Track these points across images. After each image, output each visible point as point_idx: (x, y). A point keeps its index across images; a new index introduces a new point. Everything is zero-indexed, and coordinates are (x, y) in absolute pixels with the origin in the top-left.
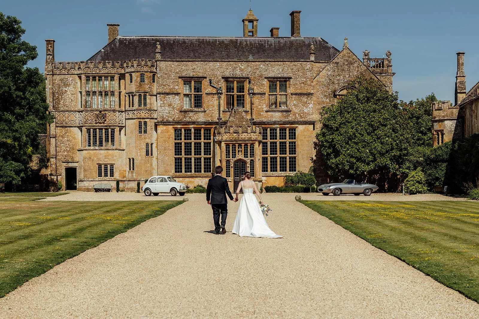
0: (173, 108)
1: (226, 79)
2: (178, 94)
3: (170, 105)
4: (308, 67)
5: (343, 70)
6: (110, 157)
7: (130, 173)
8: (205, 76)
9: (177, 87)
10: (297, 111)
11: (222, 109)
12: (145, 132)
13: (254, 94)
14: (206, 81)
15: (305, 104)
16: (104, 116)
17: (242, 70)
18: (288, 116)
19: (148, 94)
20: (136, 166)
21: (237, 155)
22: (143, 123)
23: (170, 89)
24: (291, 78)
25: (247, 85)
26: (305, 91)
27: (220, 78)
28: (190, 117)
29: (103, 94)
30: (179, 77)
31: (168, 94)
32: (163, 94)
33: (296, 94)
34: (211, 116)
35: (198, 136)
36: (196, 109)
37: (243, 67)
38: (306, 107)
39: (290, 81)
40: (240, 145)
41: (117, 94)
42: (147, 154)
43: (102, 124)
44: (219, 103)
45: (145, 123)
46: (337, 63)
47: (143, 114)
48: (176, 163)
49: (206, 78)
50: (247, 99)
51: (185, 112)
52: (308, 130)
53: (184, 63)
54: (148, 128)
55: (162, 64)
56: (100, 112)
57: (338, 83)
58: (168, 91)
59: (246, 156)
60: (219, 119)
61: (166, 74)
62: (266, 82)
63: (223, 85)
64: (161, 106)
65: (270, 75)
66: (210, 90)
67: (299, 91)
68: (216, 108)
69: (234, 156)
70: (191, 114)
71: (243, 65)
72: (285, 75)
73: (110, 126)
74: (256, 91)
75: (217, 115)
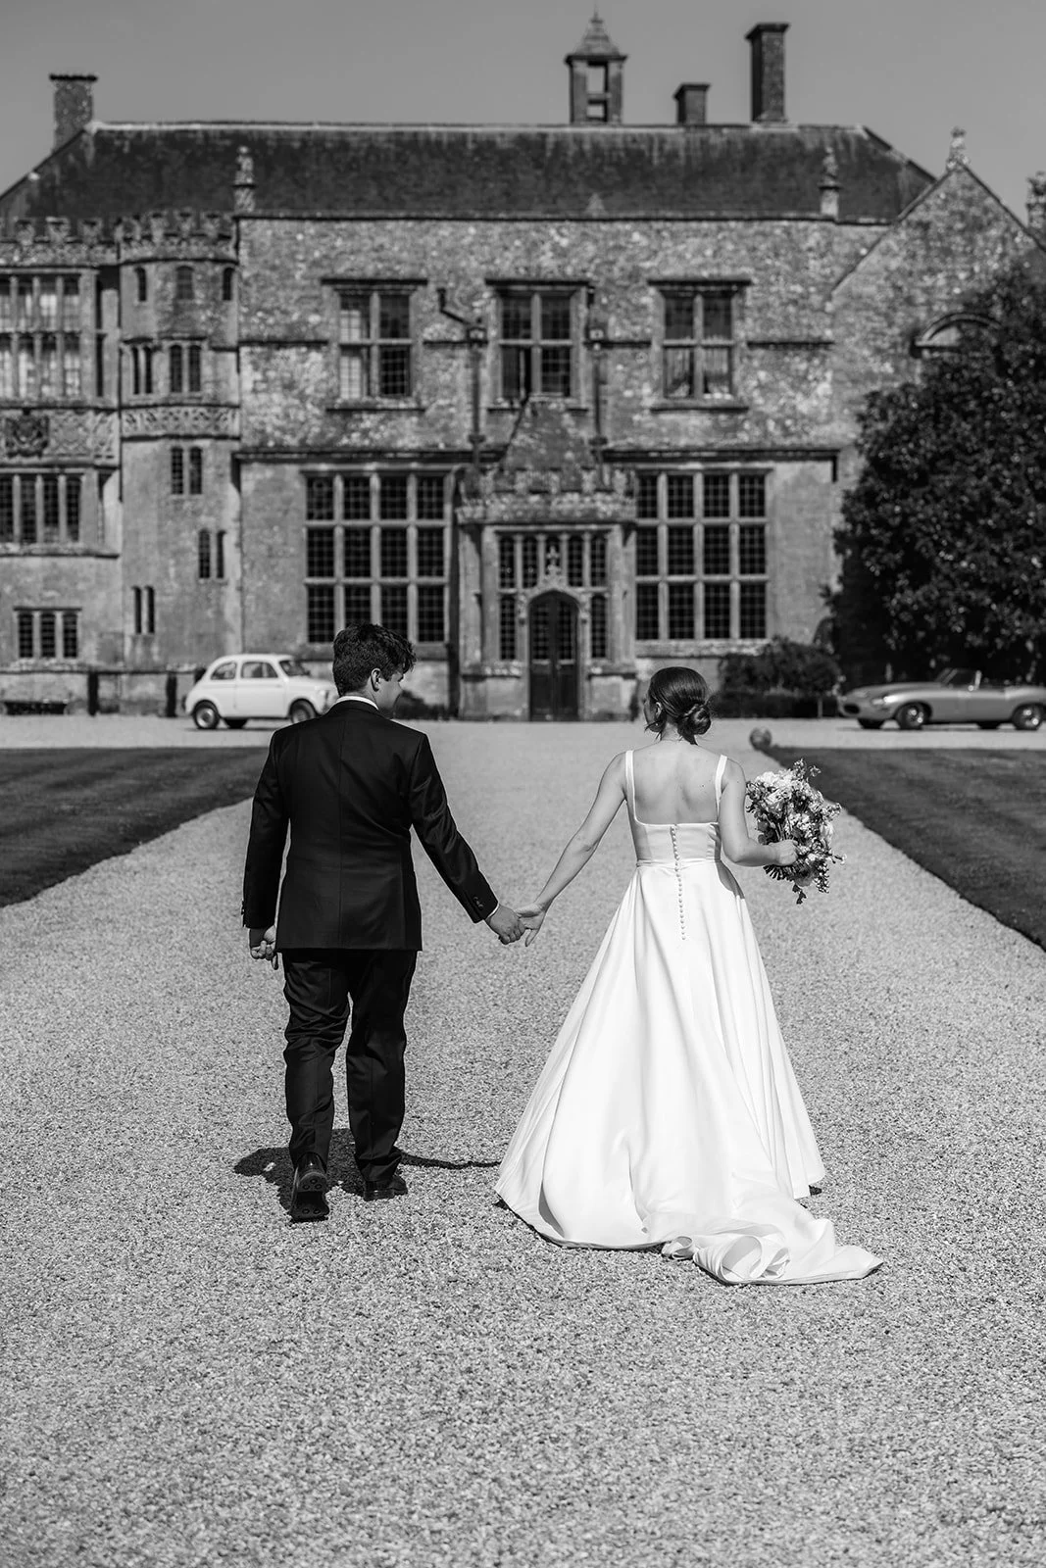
0: (302, 397)
1: (502, 287)
2: (317, 344)
3: (289, 386)
4: (811, 242)
5: (947, 252)
6: (63, 583)
7: (140, 643)
8: (423, 273)
9: (314, 319)
10: (770, 409)
11: (485, 401)
12: (197, 487)
13: (607, 344)
14: (425, 296)
15: (801, 382)
16: (41, 430)
17: (560, 253)
18: (736, 428)
19: (205, 345)
20: (163, 617)
21: (542, 576)
22: (186, 456)
23: (291, 327)
24: (744, 283)
25: (580, 312)
26: (800, 335)
27: (479, 282)
28: (365, 433)
29: (38, 343)
30: (325, 281)
31: (281, 344)
32: (261, 343)
33: (765, 345)
34: (445, 429)
35: (394, 505)
36: (387, 402)
37: (564, 242)
38: (807, 394)
39: (742, 294)
40: (553, 540)
41: (87, 342)
42: (204, 572)
43: (35, 460)
44: (476, 377)
45: (197, 455)
46: (925, 226)
47: (189, 419)
48: (311, 604)
49: (424, 282)
50: (582, 363)
51: (348, 411)
52: (812, 481)
53: (344, 225)
54: (208, 473)
55: (262, 232)
56: (27, 411)
57: (929, 304)
58: (280, 333)
59: (575, 579)
60: (476, 438)
61: (274, 268)
62: (650, 298)
63: (487, 306)
64: (255, 391)
65: (668, 273)
66: (437, 329)
67: (777, 333)
68: (464, 397)
69: (530, 580)
70: (369, 421)
71: (562, 235)
72: (727, 272)
73: (63, 466)
74: (616, 333)
75: (468, 425)
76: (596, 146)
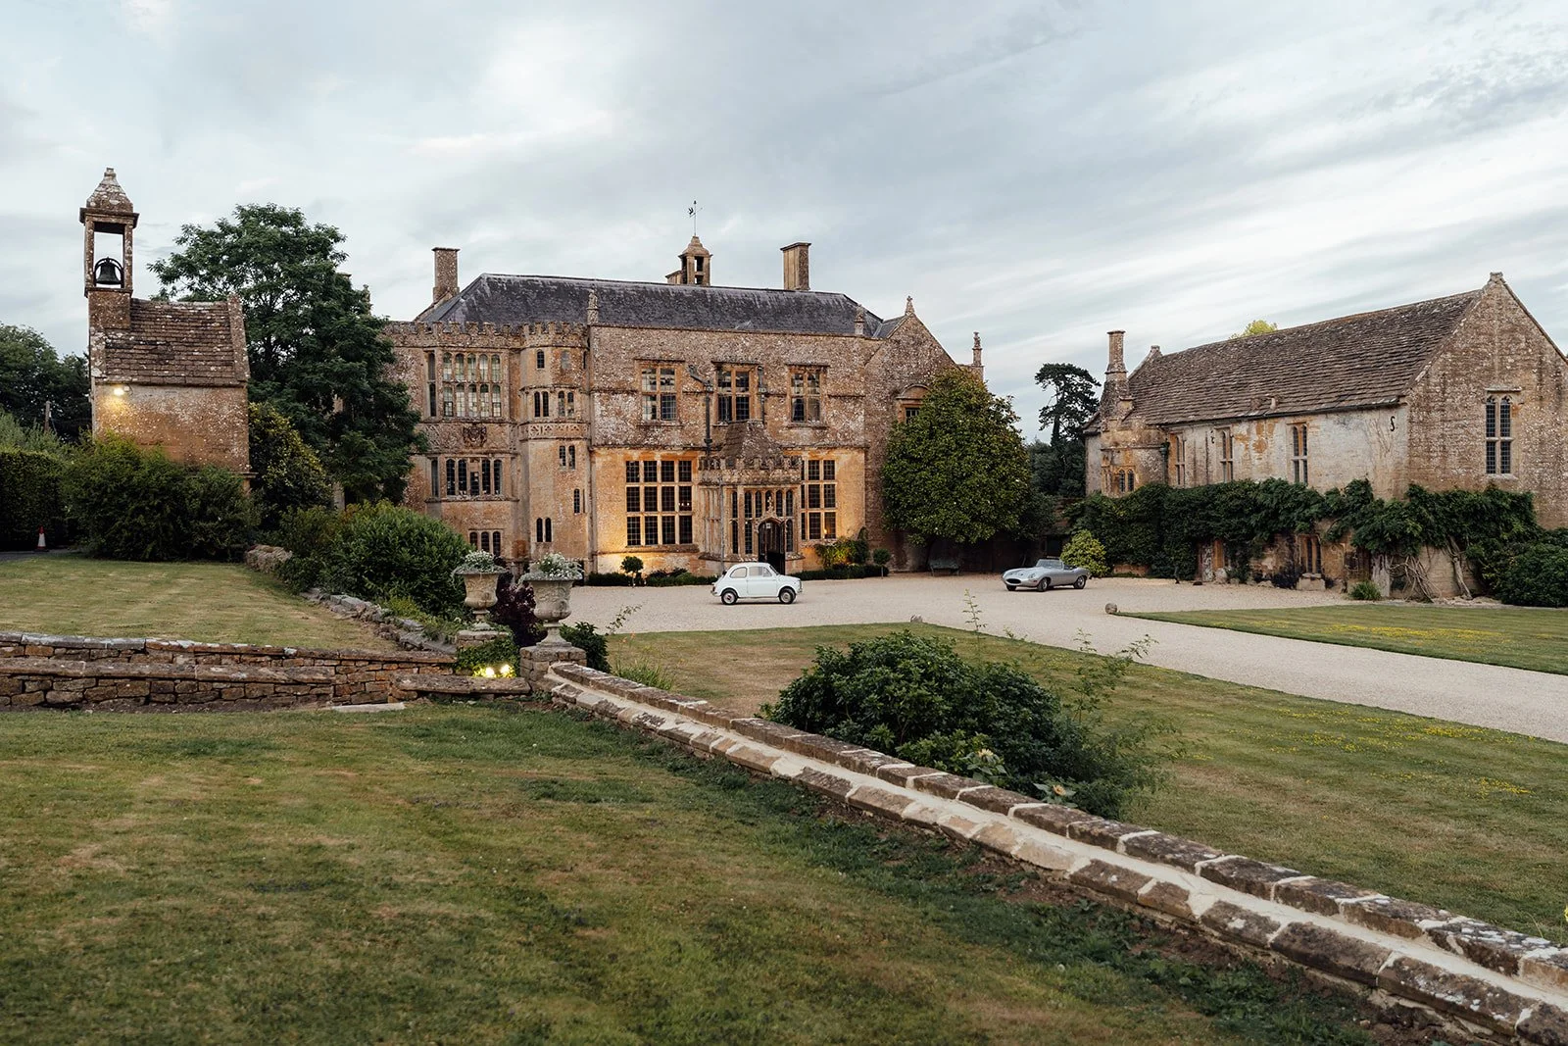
0: (625, 419)
1: (719, 366)
2: (632, 392)
3: (618, 413)
4: (855, 348)
5: (907, 354)
6: (494, 516)
7: (541, 547)
8: (682, 358)
9: (631, 379)
10: (838, 427)
11: (712, 422)
12: (573, 464)
13: (767, 395)
14: (683, 369)
15: (851, 415)
16: (482, 434)
17: (746, 349)
18: (824, 436)
19: (576, 391)
20: (556, 532)
21: (764, 512)
22: (567, 449)
23: (619, 383)
24: (826, 367)
25: (753, 379)
26: (851, 392)
27: (709, 362)
28: (655, 438)
29: (478, 388)
30: (635, 359)
31: (615, 392)
32: (605, 391)
33: (835, 397)
34: (693, 436)
35: (668, 476)
36: (665, 422)
37: (747, 344)
38: (853, 421)
39: (825, 372)
41: (505, 388)
42: (577, 510)
43: (479, 450)
44: (708, 410)
45: (572, 449)
46: (898, 342)
47: (569, 428)
48: (629, 526)
49: (682, 362)
50: (755, 405)
51: (647, 427)
52: (856, 462)
53: (645, 331)
54: (578, 458)
55: (605, 333)
56: (475, 424)
57: (900, 378)
58: (614, 386)
59: (780, 514)
60: (708, 441)
61: (611, 353)
62: (785, 373)
63: (712, 375)
64: (602, 416)
65: (793, 361)
66: (690, 385)
67: (841, 392)
68: (702, 420)
69: (759, 515)
70: (657, 432)
71: (746, 341)
72: (819, 361)
73: (493, 453)
74: (772, 390)
75: (704, 434)
76: (729, 297)
